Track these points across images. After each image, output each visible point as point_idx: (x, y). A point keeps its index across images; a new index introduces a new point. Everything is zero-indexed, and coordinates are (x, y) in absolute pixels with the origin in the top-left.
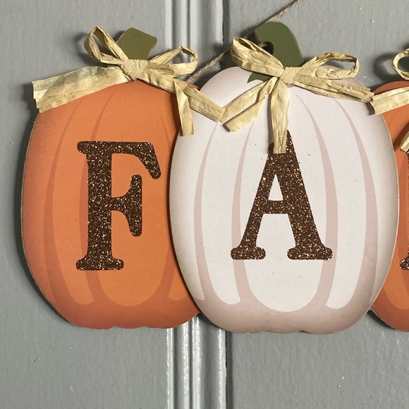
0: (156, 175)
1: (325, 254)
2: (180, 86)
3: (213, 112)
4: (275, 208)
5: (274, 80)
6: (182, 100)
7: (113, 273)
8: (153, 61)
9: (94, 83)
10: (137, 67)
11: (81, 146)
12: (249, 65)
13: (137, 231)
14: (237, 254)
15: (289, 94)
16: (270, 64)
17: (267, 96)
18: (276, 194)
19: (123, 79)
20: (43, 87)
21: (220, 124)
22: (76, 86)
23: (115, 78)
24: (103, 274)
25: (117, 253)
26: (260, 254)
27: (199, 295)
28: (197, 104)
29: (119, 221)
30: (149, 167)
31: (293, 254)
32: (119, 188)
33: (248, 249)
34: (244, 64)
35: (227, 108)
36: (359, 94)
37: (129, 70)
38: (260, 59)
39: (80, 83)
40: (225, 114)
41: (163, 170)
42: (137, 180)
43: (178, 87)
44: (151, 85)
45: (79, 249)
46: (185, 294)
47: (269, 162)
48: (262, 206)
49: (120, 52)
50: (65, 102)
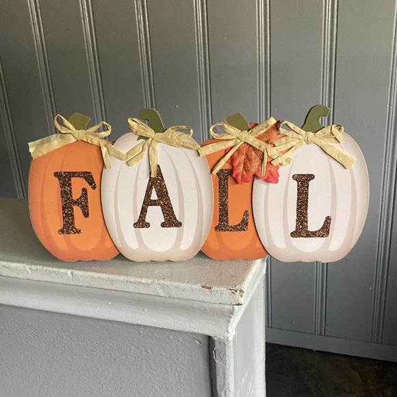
0: (94, 188)
1: (179, 224)
2: (102, 143)
3: (120, 156)
4: (154, 203)
5: (150, 139)
6: (104, 150)
7: (77, 235)
8: (88, 131)
9: (59, 143)
10: (81, 134)
11: (56, 174)
12: (137, 132)
13: (86, 215)
14: (136, 225)
15: (158, 147)
16: (147, 132)
17: (147, 147)
18: (154, 196)
19: (74, 140)
20: (34, 145)
21: (125, 162)
22: (50, 145)
23: (70, 139)
24: (72, 236)
25: (77, 226)
26: (148, 225)
27: (119, 245)
28: (112, 153)
29: (77, 210)
30: (90, 184)
31: (163, 225)
32: (76, 194)
33: (141, 223)
34: (134, 131)
35: (127, 154)
36: (192, 147)
37: (76, 136)
38: (143, 129)
39: (52, 143)
40: (127, 158)
41: (97, 185)
42: (84, 190)
43: (102, 145)
44: (88, 143)
45: (59, 224)
46: (113, 245)
47: (150, 180)
48: (148, 202)
49: (71, 126)
50: (45, 153)
